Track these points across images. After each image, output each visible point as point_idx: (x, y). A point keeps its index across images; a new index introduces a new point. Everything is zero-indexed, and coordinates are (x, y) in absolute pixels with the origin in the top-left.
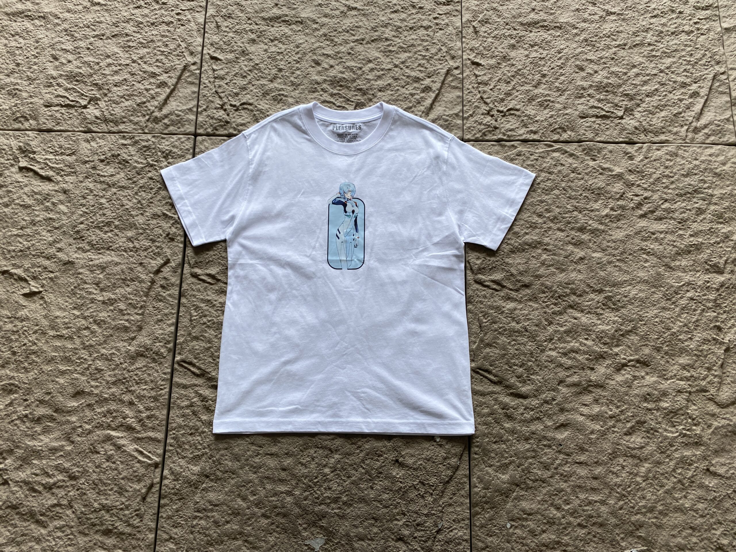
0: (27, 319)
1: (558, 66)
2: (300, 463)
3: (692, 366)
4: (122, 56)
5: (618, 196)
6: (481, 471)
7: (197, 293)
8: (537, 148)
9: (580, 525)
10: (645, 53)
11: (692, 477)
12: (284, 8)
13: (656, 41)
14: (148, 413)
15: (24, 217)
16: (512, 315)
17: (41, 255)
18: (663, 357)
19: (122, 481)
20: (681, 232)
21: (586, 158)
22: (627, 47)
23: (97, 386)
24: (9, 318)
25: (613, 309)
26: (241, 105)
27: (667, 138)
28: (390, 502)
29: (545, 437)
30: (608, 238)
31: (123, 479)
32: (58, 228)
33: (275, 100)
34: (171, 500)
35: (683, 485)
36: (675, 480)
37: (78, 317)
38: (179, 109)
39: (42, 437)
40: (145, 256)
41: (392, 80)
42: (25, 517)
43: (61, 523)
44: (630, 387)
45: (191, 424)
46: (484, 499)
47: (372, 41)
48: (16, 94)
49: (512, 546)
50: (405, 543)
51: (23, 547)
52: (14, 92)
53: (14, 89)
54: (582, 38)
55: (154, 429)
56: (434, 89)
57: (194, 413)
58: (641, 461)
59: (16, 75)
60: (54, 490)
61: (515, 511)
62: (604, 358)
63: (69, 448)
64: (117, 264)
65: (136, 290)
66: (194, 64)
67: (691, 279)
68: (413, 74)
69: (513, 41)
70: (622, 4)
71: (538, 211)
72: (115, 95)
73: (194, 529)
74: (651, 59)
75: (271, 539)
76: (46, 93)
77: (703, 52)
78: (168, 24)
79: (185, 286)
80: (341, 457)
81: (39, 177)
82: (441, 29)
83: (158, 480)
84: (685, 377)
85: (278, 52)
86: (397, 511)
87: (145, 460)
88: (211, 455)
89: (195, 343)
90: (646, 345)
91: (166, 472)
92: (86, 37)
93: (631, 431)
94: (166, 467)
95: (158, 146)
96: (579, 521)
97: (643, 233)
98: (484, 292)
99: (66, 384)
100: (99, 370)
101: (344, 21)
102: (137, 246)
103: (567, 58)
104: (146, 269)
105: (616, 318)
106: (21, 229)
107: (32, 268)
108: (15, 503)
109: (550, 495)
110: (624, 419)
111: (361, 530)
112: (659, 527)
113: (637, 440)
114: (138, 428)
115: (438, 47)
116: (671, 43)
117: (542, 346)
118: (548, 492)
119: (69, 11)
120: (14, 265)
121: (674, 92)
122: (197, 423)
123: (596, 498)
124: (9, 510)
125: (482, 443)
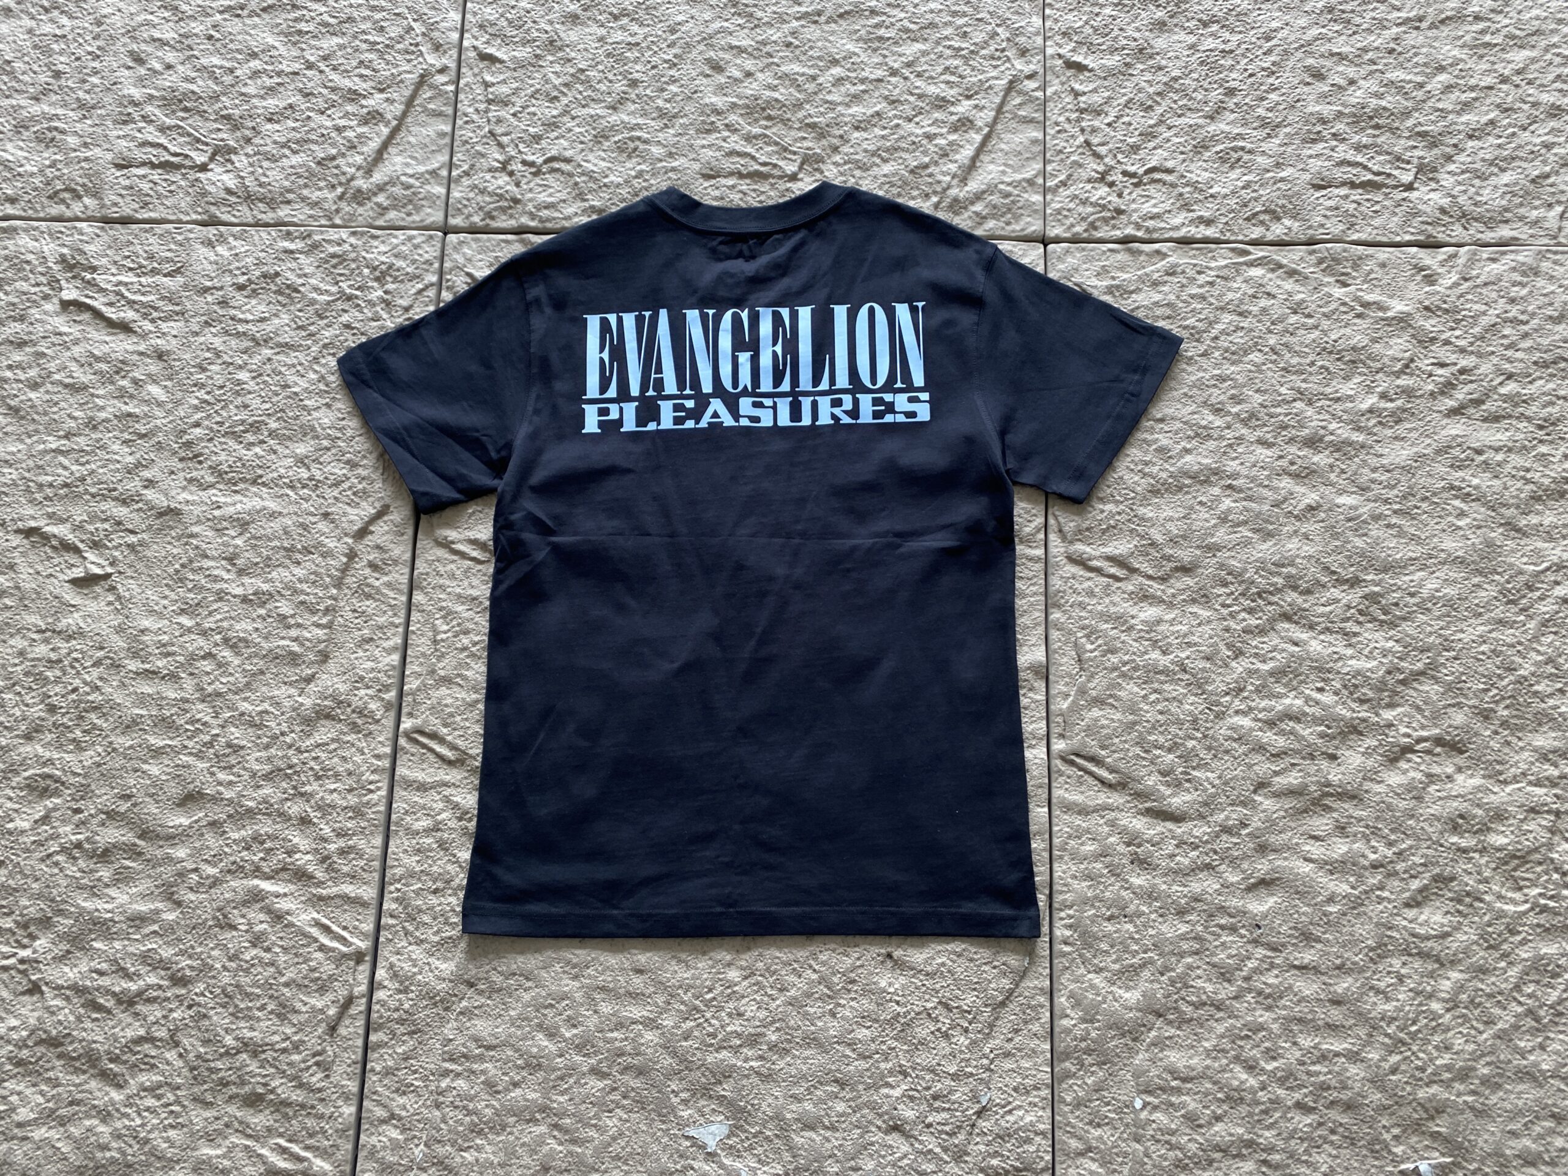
0: (80, 634)
1: (1263, 69)
4: (284, 53)
5: (1399, 366)
6: (1077, 981)
7: (448, 583)
8: (1213, 258)
9: (1299, 1105)
10: (1468, 38)
11: (1559, 1004)
13: (1493, 11)
14: (342, 843)
15: (71, 411)
16: (1151, 633)
17: (108, 494)
18: (1496, 733)
19: (285, 990)
20: (1543, 449)
21: (1326, 279)
22: (1424, 25)
23: (231, 783)
24: (44, 632)
25: (1382, 622)
26: (546, 162)
27: (1514, 234)
28: (873, 1047)
29: (1222, 909)
30: (1373, 461)
31: (287, 985)
32: (145, 436)
33: (621, 150)
34: (393, 1034)
35: (1537, 1020)
36: (1520, 1009)
37: (189, 630)
38: (410, 171)
39: (112, 892)
40: (336, 498)
41: (884, 104)
42: (78, 1064)
43: (154, 1078)
44: (1419, 799)
45: (435, 868)
46: (1083, 1045)
47: (841, 16)
48: (53, 139)
49: (1147, 1149)
50: (907, 1136)
51: (72, 1129)
52: (49, 135)
53: (49, 129)
55: (354, 877)
56: (980, 123)
57: (443, 845)
58: (1442, 965)
59: (54, 98)
60: (139, 1008)
61: (1154, 1072)
62: (1361, 733)
63: (170, 916)
64: (273, 515)
65: (315, 573)
66: (443, 70)
67: (1565, 556)
68: (932, 90)
69: (1160, 14)
71: (1213, 400)
72: (268, 141)
73: (441, 1099)
74: (1481, 51)
75: (611, 1123)
76: (119, 137)
79: (421, 566)
81: (104, 324)
83: (363, 988)
84: (1547, 778)
85: (629, 44)
86: (890, 1065)
87: (335, 945)
89: (443, 691)
90: (1459, 705)
91: (381, 974)
92: (205, 12)
93: (1420, 898)
94: (381, 963)
95: (364, 254)
96: (1297, 1096)
97: (1456, 452)
98: (1090, 583)
99: (164, 778)
100: (236, 749)
102: (318, 475)
103: (1285, 51)
104: (337, 527)
105: (1391, 644)
106: (67, 436)
107: (90, 523)
108: (54, 1032)
109: (1234, 1037)
110: (1405, 872)
112: (1481, 1113)
113: (1433, 917)
114: (320, 875)
115: (989, 28)
116: (1526, 16)
117: (1219, 704)
118: (1227, 1029)
120: (50, 516)
121: (1532, 128)
122: (449, 867)
123: (1338, 1046)
124: (42, 1049)
125: (1079, 921)
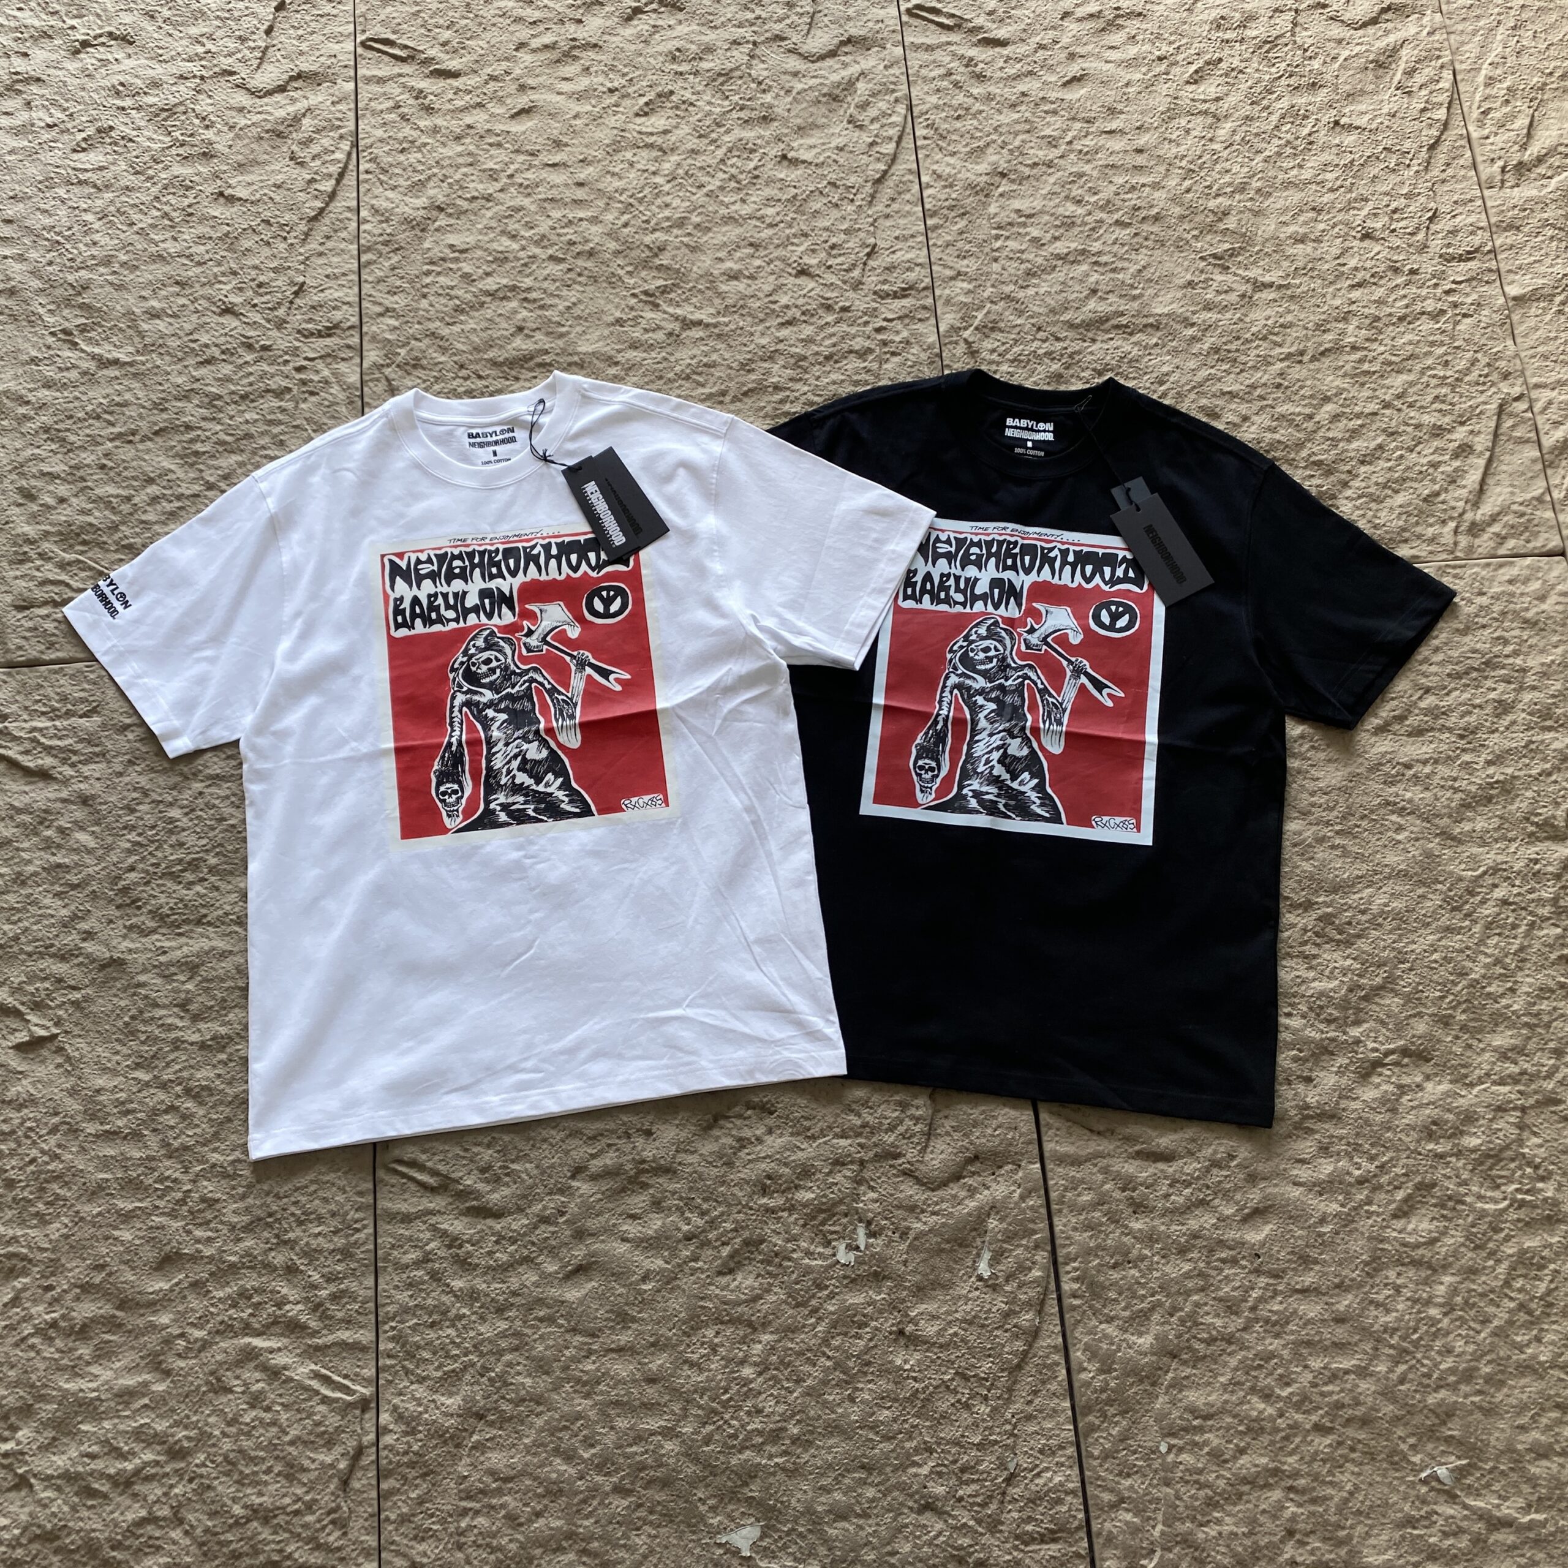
0: (32, 1101)
2: (686, 1362)
3: (1520, 1051)
4: (181, 475)
6: (1090, 1333)
9: (1318, 1428)
10: (1348, 367)
11: (1548, 1295)
12: (538, 336)
13: (1368, 340)
14: (332, 1288)
17: (46, 951)
18: (1457, 1037)
19: (291, 1449)
20: (1467, 757)
22: (1306, 358)
23: (209, 1240)
25: (1338, 942)
27: (1414, 551)
28: (896, 1427)
29: (1221, 1243)
30: (1310, 785)
31: (292, 1443)
32: (78, 886)
34: (405, 1478)
35: (1530, 1313)
36: (1512, 1305)
37: (147, 1085)
39: (95, 1369)
42: (77, 1557)
44: (1393, 1110)
45: (429, 1301)
46: (1104, 1396)
47: (745, 394)
49: (1177, 1491)
50: (940, 1513)
54: (1206, 347)
55: (349, 1322)
57: (435, 1276)
58: (1435, 1271)
60: (137, 1488)
61: (1175, 1414)
62: (1331, 1053)
63: (160, 1387)
64: (223, 955)
67: (1500, 858)
69: (1055, 367)
70: (1285, 264)
73: (463, 1540)
74: (1362, 379)
75: (640, 1541)
76: (16, 578)
77: (1469, 355)
78: (280, 393)
80: (775, 1337)
81: (19, 774)
82: (893, 354)
83: (372, 1437)
84: (1509, 1076)
86: (914, 1443)
87: (339, 1395)
88: (483, 1367)
90: (1420, 1015)
91: (385, 1418)
92: (94, 441)
93: (1406, 1208)
94: (384, 1407)
96: (1314, 1418)
97: (1387, 768)
99: (137, 1242)
100: (210, 1203)
101: (678, 355)
105: (1349, 962)
107: (29, 983)
108: (49, 1526)
109: (1248, 1369)
110: (1389, 1184)
111: (838, 1496)
112: (1490, 1411)
113: (1421, 1225)
114: (313, 1324)
116: (1400, 342)
118: (1241, 1362)
119: (48, 385)
121: (1417, 449)
122: (446, 1299)
123: (1346, 1364)
124: (35, 1547)
125: (1085, 1272)
